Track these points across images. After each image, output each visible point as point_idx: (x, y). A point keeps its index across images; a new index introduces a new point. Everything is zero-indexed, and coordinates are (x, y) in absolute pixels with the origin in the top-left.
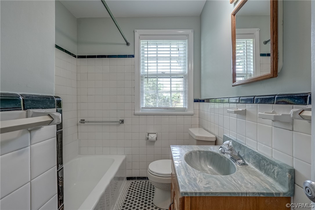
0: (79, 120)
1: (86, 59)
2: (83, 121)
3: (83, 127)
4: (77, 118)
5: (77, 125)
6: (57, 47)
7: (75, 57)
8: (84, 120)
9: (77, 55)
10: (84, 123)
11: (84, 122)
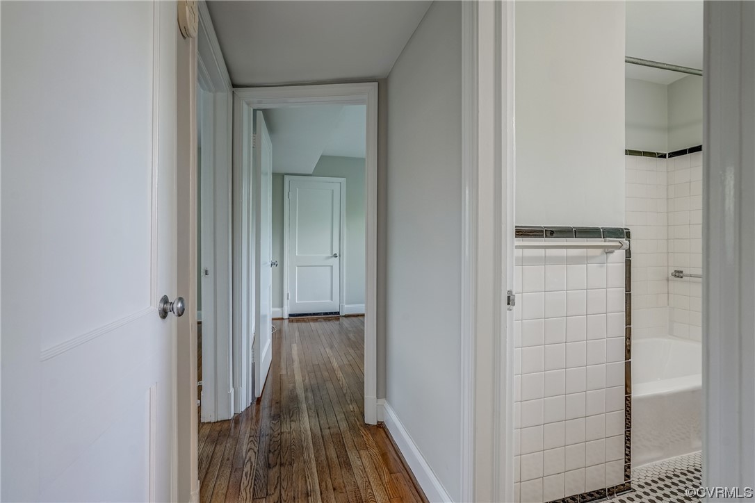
0: (672, 270)
1: (688, 155)
2: (678, 274)
3: (677, 285)
4: (668, 266)
5: (668, 280)
6: (629, 152)
7: (663, 156)
8: (682, 272)
9: (667, 152)
10: (682, 277)
11: (681, 275)
